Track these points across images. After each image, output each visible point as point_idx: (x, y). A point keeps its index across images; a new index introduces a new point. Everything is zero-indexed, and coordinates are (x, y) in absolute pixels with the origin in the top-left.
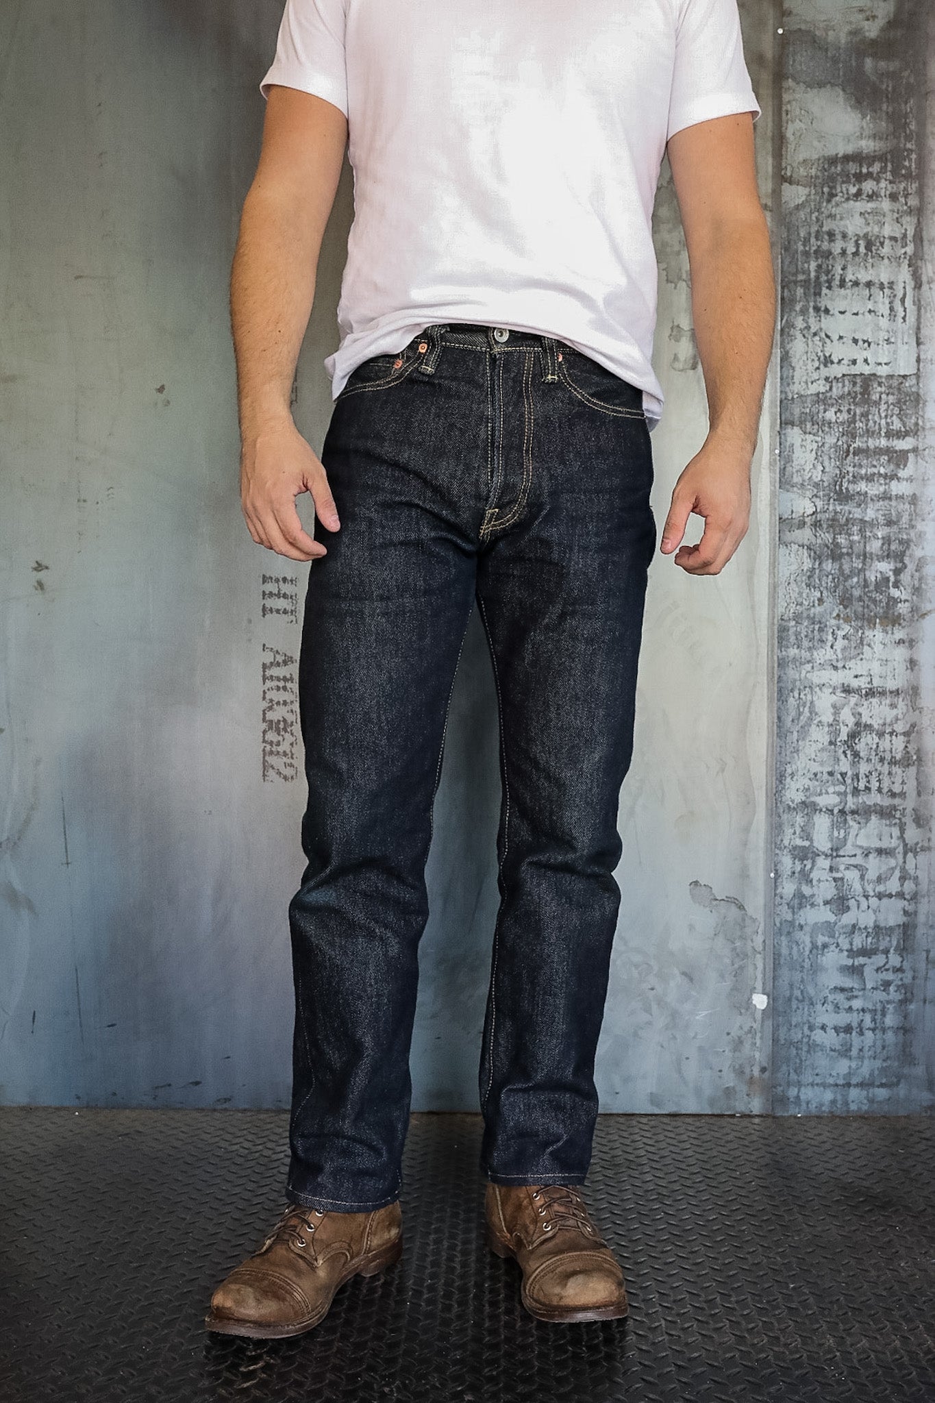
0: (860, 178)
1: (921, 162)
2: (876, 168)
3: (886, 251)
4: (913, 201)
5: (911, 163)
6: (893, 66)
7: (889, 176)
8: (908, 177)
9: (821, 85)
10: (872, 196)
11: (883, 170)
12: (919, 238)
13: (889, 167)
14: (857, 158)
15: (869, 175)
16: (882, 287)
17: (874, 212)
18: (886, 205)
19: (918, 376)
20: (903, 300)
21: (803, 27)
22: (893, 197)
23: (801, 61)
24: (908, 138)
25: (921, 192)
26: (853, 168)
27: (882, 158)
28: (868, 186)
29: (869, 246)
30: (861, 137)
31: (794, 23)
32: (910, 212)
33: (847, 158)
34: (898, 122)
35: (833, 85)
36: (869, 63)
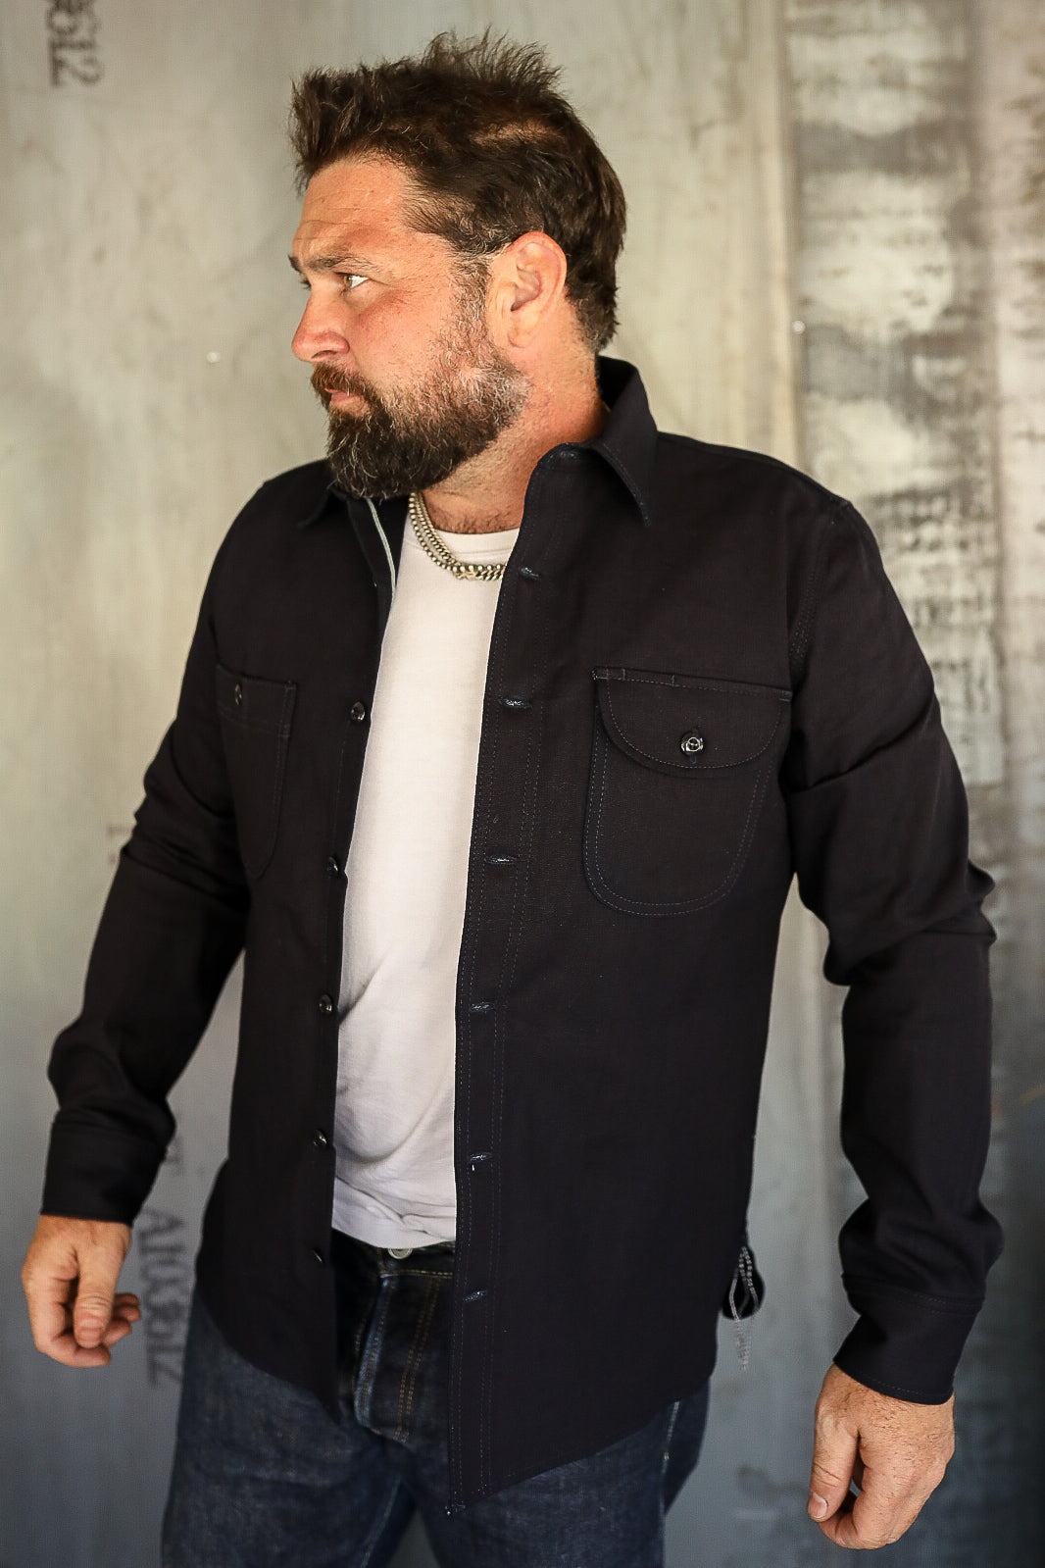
0: (916, 521)
1: (998, 495)
2: (938, 506)
3: (957, 617)
4: (990, 550)
5: (984, 498)
6: (954, 366)
7: (955, 515)
8: (982, 517)
9: (856, 397)
10: (935, 546)
11: (948, 509)
12: (999, 599)
13: (956, 504)
14: (913, 495)
15: (929, 518)
16: (953, 667)
17: (940, 568)
18: (952, 556)
19: (1007, 784)
20: (982, 684)
21: (830, 320)
22: (963, 545)
23: (829, 365)
24: (979, 464)
25: (999, 537)
26: (906, 509)
27: (945, 493)
28: (928, 532)
29: (934, 612)
30: (916, 465)
31: (816, 316)
32: (986, 563)
33: (898, 497)
34: (964, 441)
35: (873, 395)
36: (921, 366)
